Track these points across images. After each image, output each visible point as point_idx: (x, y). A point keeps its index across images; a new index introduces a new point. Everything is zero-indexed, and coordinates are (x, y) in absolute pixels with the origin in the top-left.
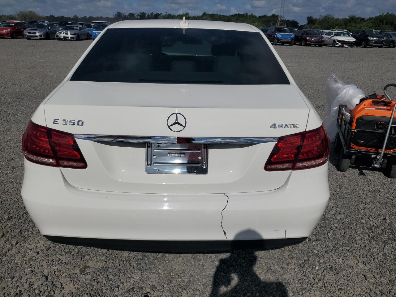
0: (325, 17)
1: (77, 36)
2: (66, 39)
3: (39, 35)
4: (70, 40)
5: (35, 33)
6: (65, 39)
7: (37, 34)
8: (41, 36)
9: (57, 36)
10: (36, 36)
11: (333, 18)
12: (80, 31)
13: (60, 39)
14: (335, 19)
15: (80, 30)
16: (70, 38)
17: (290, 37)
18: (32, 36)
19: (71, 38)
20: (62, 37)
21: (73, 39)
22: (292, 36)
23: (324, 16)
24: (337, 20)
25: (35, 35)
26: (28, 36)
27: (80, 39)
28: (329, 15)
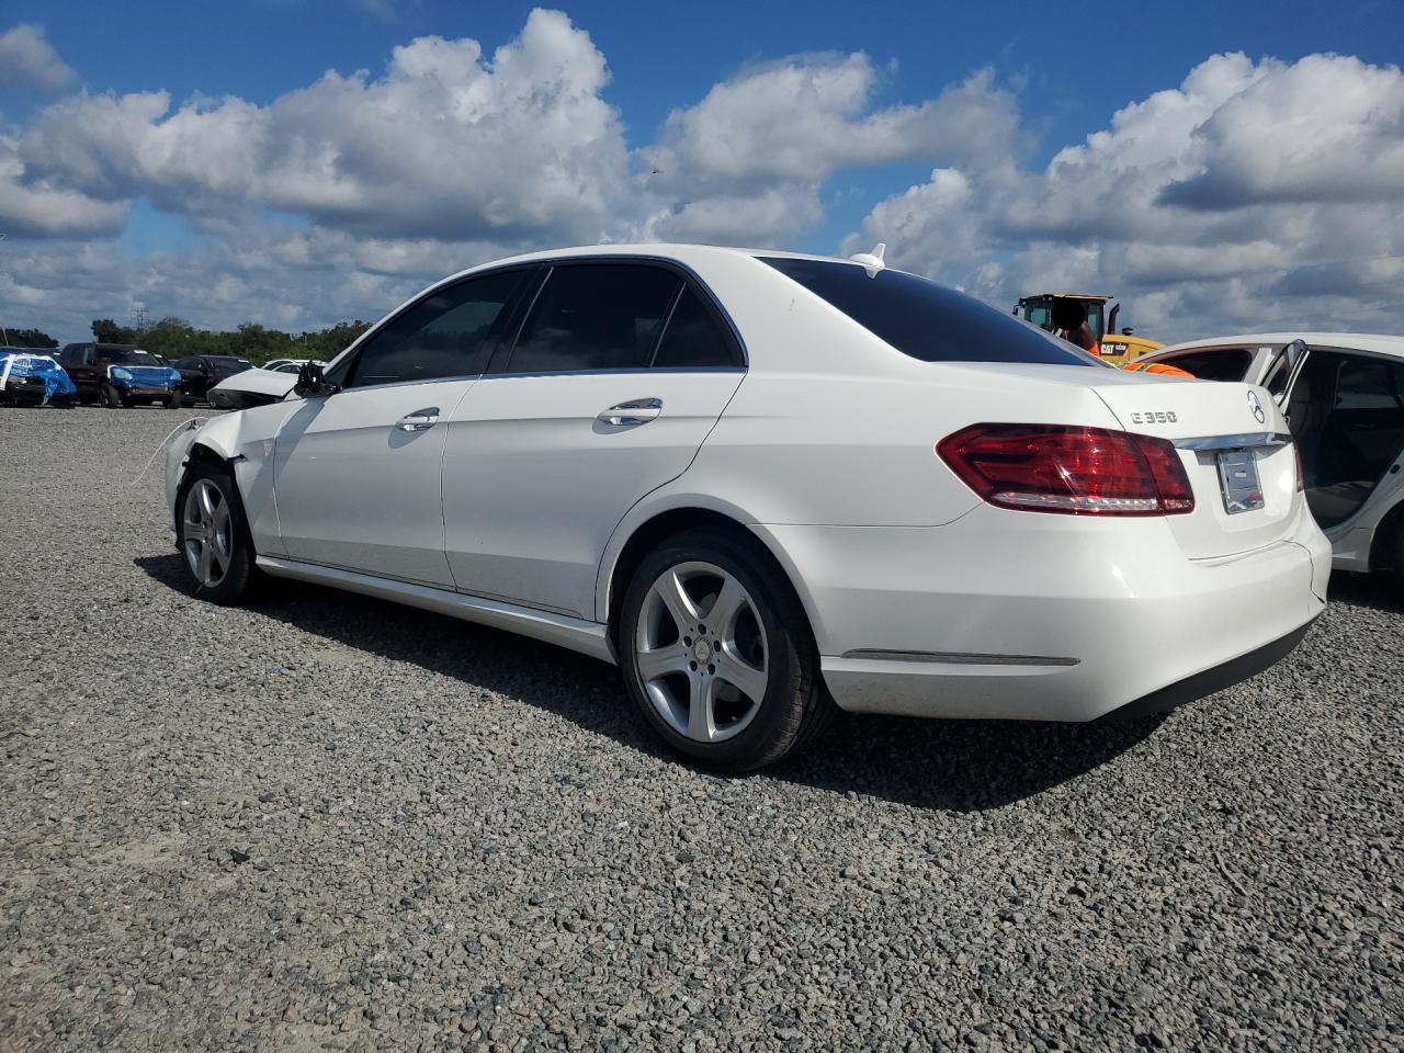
0: (161, 324)
11: (190, 330)
14: (196, 334)
17: (168, 381)
22: (172, 378)
23: (158, 322)
24: (204, 335)
28: (175, 320)
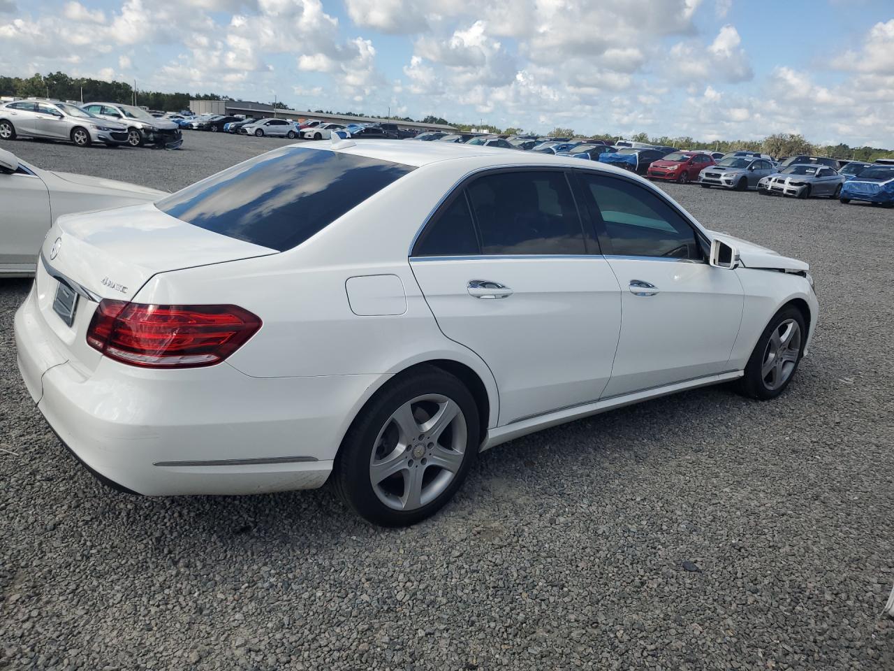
1: (805, 188)
2: (777, 192)
3: (726, 180)
4: (786, 196)
5: (719, 176)
6: (775, 193)
7: (722, 179)
8: (728, 182)
9: (760, 185)
10: (720, 182)
12: (817, 179)
13: (763, 191)
15: (817, 176)
16: (785, 192)
18: (711, 181)
19: (788, 191)
20: (769, 189)
21: (791, 194)
25: (716, 179)
26: (704, 180)
27: (811, 195)
